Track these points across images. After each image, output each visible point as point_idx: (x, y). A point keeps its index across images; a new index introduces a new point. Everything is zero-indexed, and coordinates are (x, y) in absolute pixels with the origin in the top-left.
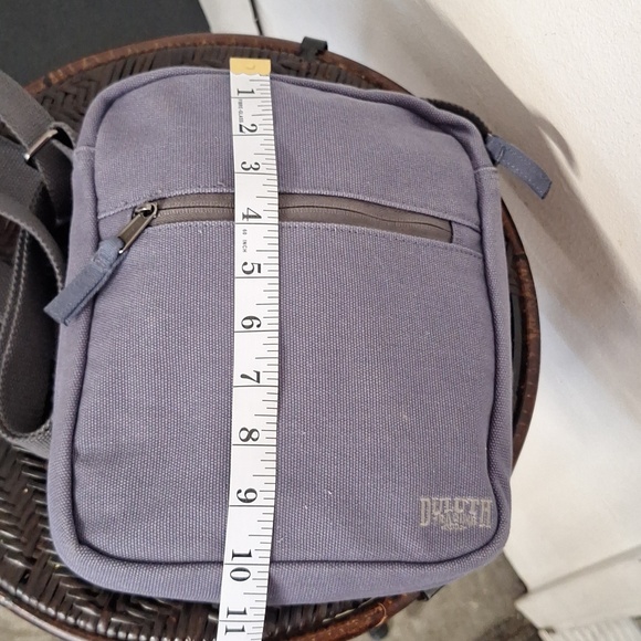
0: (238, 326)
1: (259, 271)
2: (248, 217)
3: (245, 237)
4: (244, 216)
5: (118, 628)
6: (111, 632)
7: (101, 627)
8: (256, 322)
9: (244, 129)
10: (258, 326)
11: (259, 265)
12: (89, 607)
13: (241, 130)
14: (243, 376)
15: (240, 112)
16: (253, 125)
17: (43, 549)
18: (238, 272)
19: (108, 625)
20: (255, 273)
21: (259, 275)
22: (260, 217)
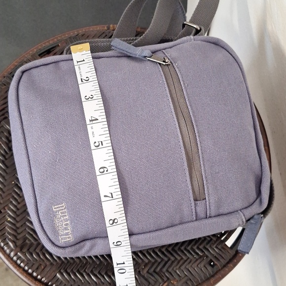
0: (98, 173)
1: (102, 145)
2: (92, 120)
3: (92, 130)
4: (90, 121)
5: (19, 258)
6: (15, 258)
7: (12, 254)
8: (106, 169)
9: (83, 80)
10: (107, 171)
11: (102, 142)
12: (12, 243)
13: (82, 81)
14: (105, 196)
15: (80, 72)
16: (87, 78)
17: (7, 210)
18: (93, 147)
19: (16, 255)
20: (101, 146)
21: (102, 146)
22: (98, 120)
